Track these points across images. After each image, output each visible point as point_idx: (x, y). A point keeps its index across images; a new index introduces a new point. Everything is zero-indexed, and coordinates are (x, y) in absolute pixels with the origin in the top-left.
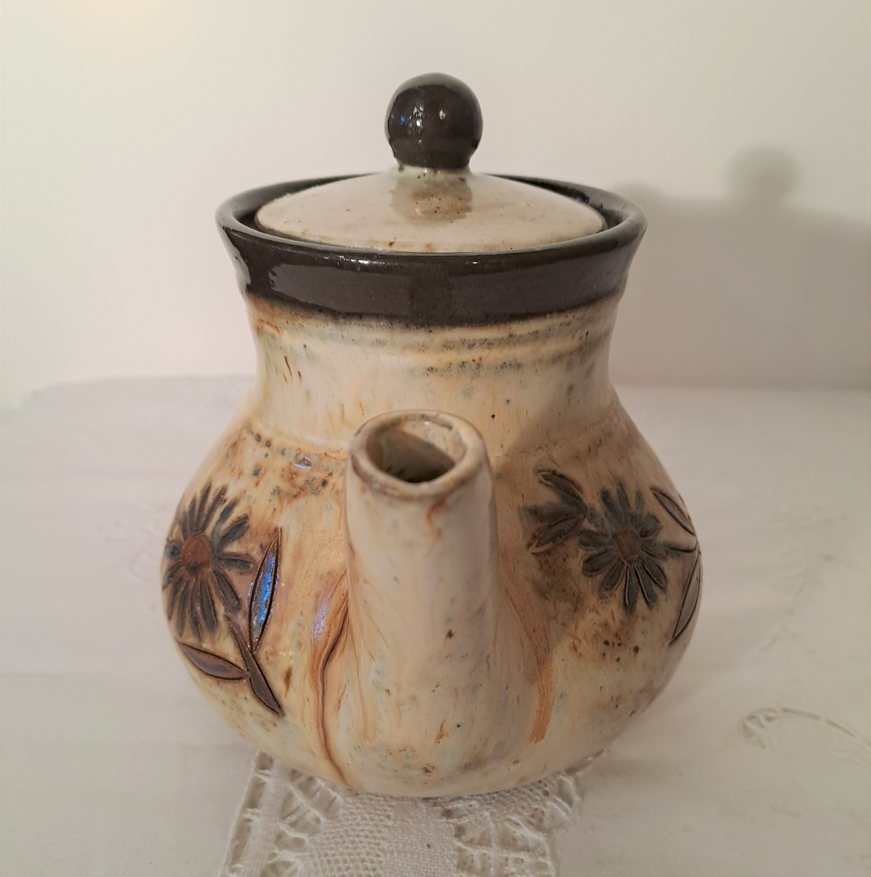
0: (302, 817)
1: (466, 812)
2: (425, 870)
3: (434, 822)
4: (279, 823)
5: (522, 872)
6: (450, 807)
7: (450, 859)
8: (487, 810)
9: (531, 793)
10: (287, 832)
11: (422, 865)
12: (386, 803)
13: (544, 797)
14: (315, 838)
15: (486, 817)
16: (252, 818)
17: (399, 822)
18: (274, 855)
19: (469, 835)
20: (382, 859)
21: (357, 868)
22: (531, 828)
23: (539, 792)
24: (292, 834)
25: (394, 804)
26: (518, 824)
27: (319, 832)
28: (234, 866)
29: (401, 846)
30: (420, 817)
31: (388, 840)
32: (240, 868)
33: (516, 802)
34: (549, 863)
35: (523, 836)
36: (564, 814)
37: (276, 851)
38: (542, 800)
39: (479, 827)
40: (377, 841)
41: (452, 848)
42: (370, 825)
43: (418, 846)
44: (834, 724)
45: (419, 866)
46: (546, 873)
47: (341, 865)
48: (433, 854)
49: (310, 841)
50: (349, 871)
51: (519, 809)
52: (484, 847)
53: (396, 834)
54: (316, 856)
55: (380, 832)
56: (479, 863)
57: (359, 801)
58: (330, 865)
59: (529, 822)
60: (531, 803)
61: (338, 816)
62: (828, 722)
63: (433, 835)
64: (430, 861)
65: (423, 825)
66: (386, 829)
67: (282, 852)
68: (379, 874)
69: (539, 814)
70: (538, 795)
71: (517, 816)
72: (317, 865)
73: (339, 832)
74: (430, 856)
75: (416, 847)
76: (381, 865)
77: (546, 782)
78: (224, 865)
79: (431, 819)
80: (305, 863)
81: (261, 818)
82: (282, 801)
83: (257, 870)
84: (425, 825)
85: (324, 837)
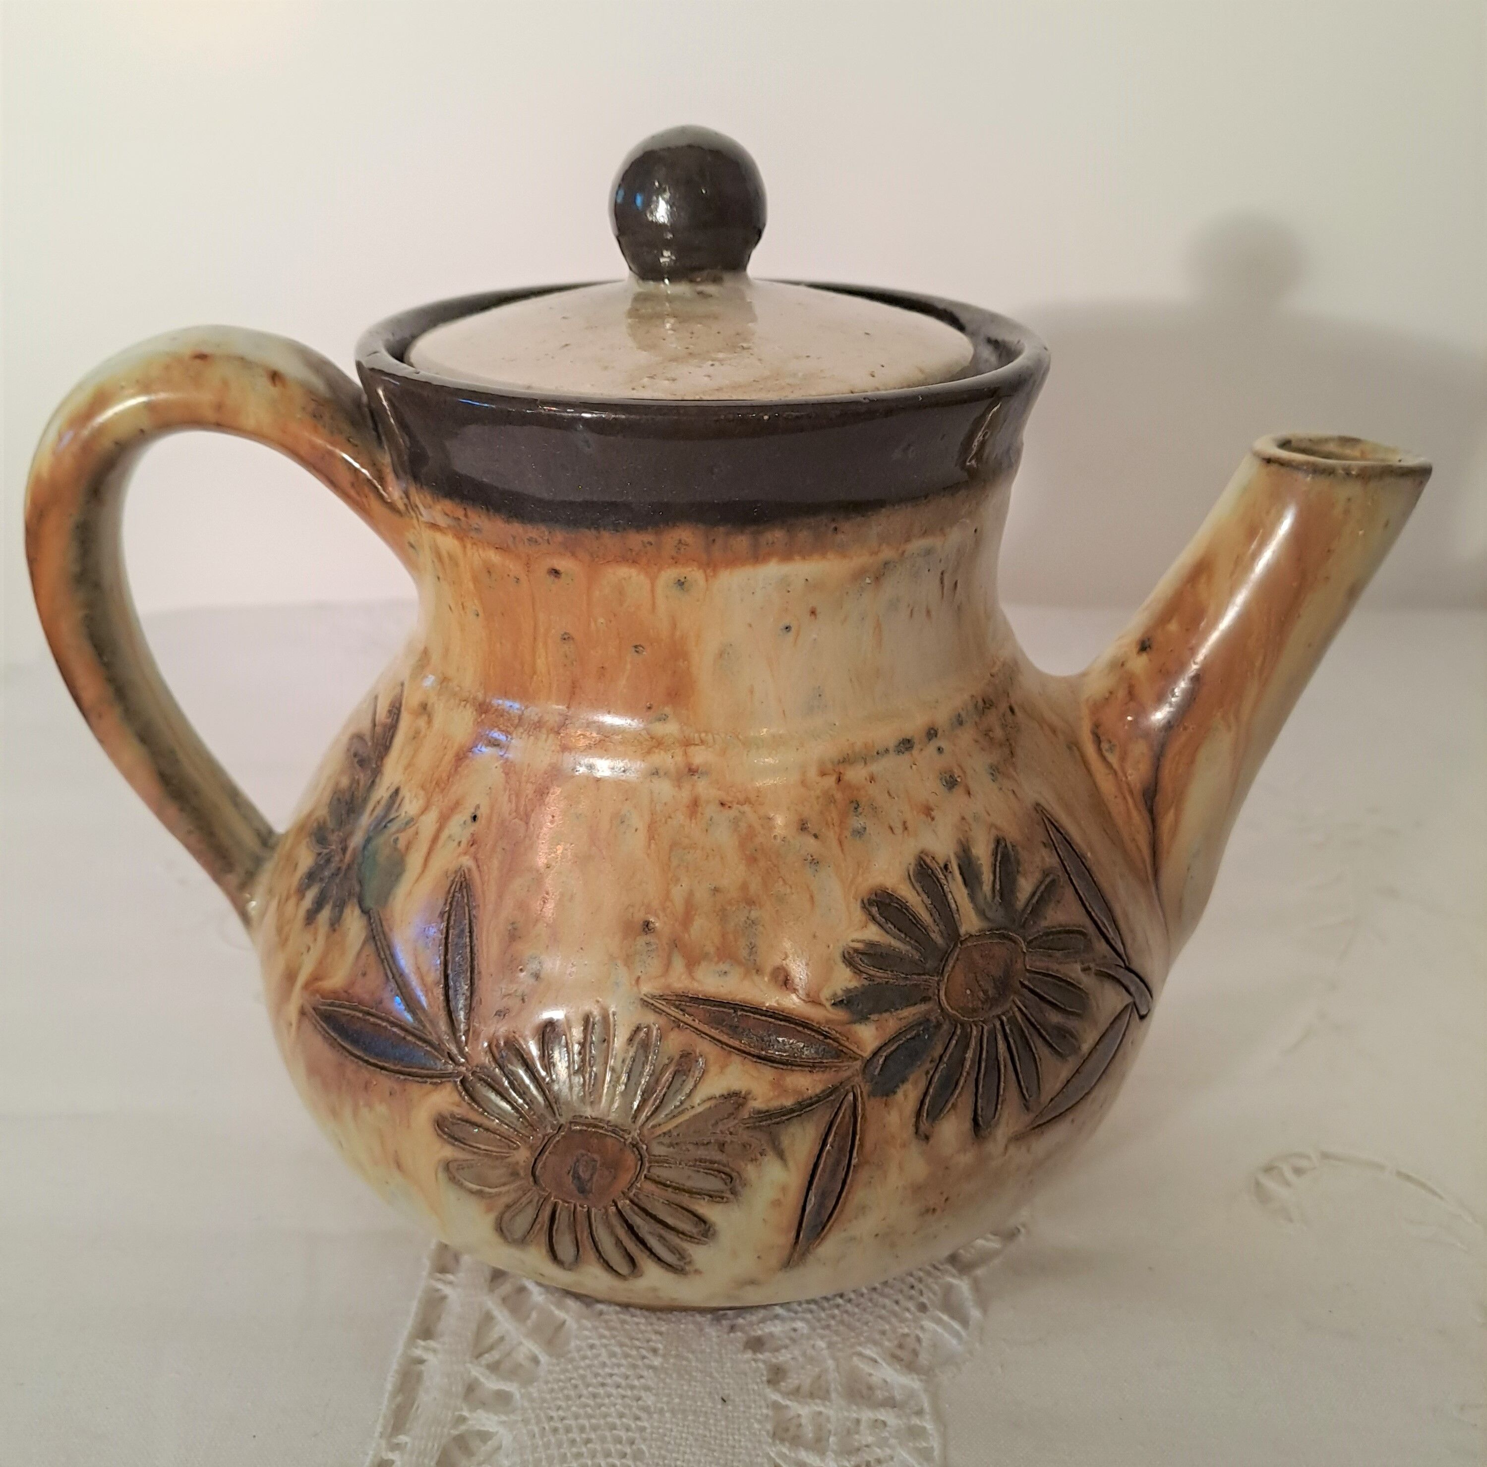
0: (509, 1354)
1: (787, 1341)
2: (717, 1442)
3: (731, 1358)
4: (469, 1365)
5: (883, 1442)
6: (759, 1333)
7: (759, 1422)
8: (822, 1337)
9: (896, 1308)
10: (482, 1379)
11: (713, 1434)
12: (649, 1328)
13: (918, 1313)
14: (531, 1389)
15: (821, 1349)
16: (425, 1356)
17: (672, 1361)
18: (463, 1419)
19: (791, 1382)
20: (646, 1424)
21: (603, 1440)
22: (899, 1366)
23: (911, 1305)
24: (492, 1384)
25: (663, 1329)
26: (876, 1361)
27: (537, 1379)
28: (394, 1440)
29: (677, 1400)
30: (708, 1350)
31: (654, 1391)
32: (406, 1443)
33: (870, 1324)
34: (929, 1426)
35: (885, 1381)
36: (954, 1342)
37: (466, 1413)
38: (916, 1320)
39: (809, 1366)
40: (635, 1392)
41: (763, 1403)
42: (622, 1365)
43: (706, 1400)
44: (1408, 1178)
45: (708, 1435)
46: (925, 1444)
47: (575, 1435)
48: (730, 1415)
49: (522, 1396)
50: (589, 1446)
51: (877, 1337)
52: (818, 1401)
53: (668, 1380)
54: (533, 1421)
55: (642, 1377)
56: (810, 1428)
57: (603, 1324)
58: (558, 1436)
59: (894, 1356)
60: (897, 1324)
61: (569, 1352)
62: (1399, 1174)
63: (731, 1381)
64: (727, 1427)
65: (713, 1364)
66: (650, 1371)
67: (475, 1415)
68: (641, 1452)
69: (911, 1342)
70: (908, 1310)
71: (874, 1349)
72: (534, 1436)
73: (571, 1379)
74: (727, 1417)
75: (703, 1402)
76: (643, 1434)
77: (921, 1287)
78: (379, 1437)
79: (727, 1354)
80: (515, 1432)
81: (440, 1355)
82: (474, 1326)
83: (433, 1446)
84: (716, 1365)
85: (545, 1387)
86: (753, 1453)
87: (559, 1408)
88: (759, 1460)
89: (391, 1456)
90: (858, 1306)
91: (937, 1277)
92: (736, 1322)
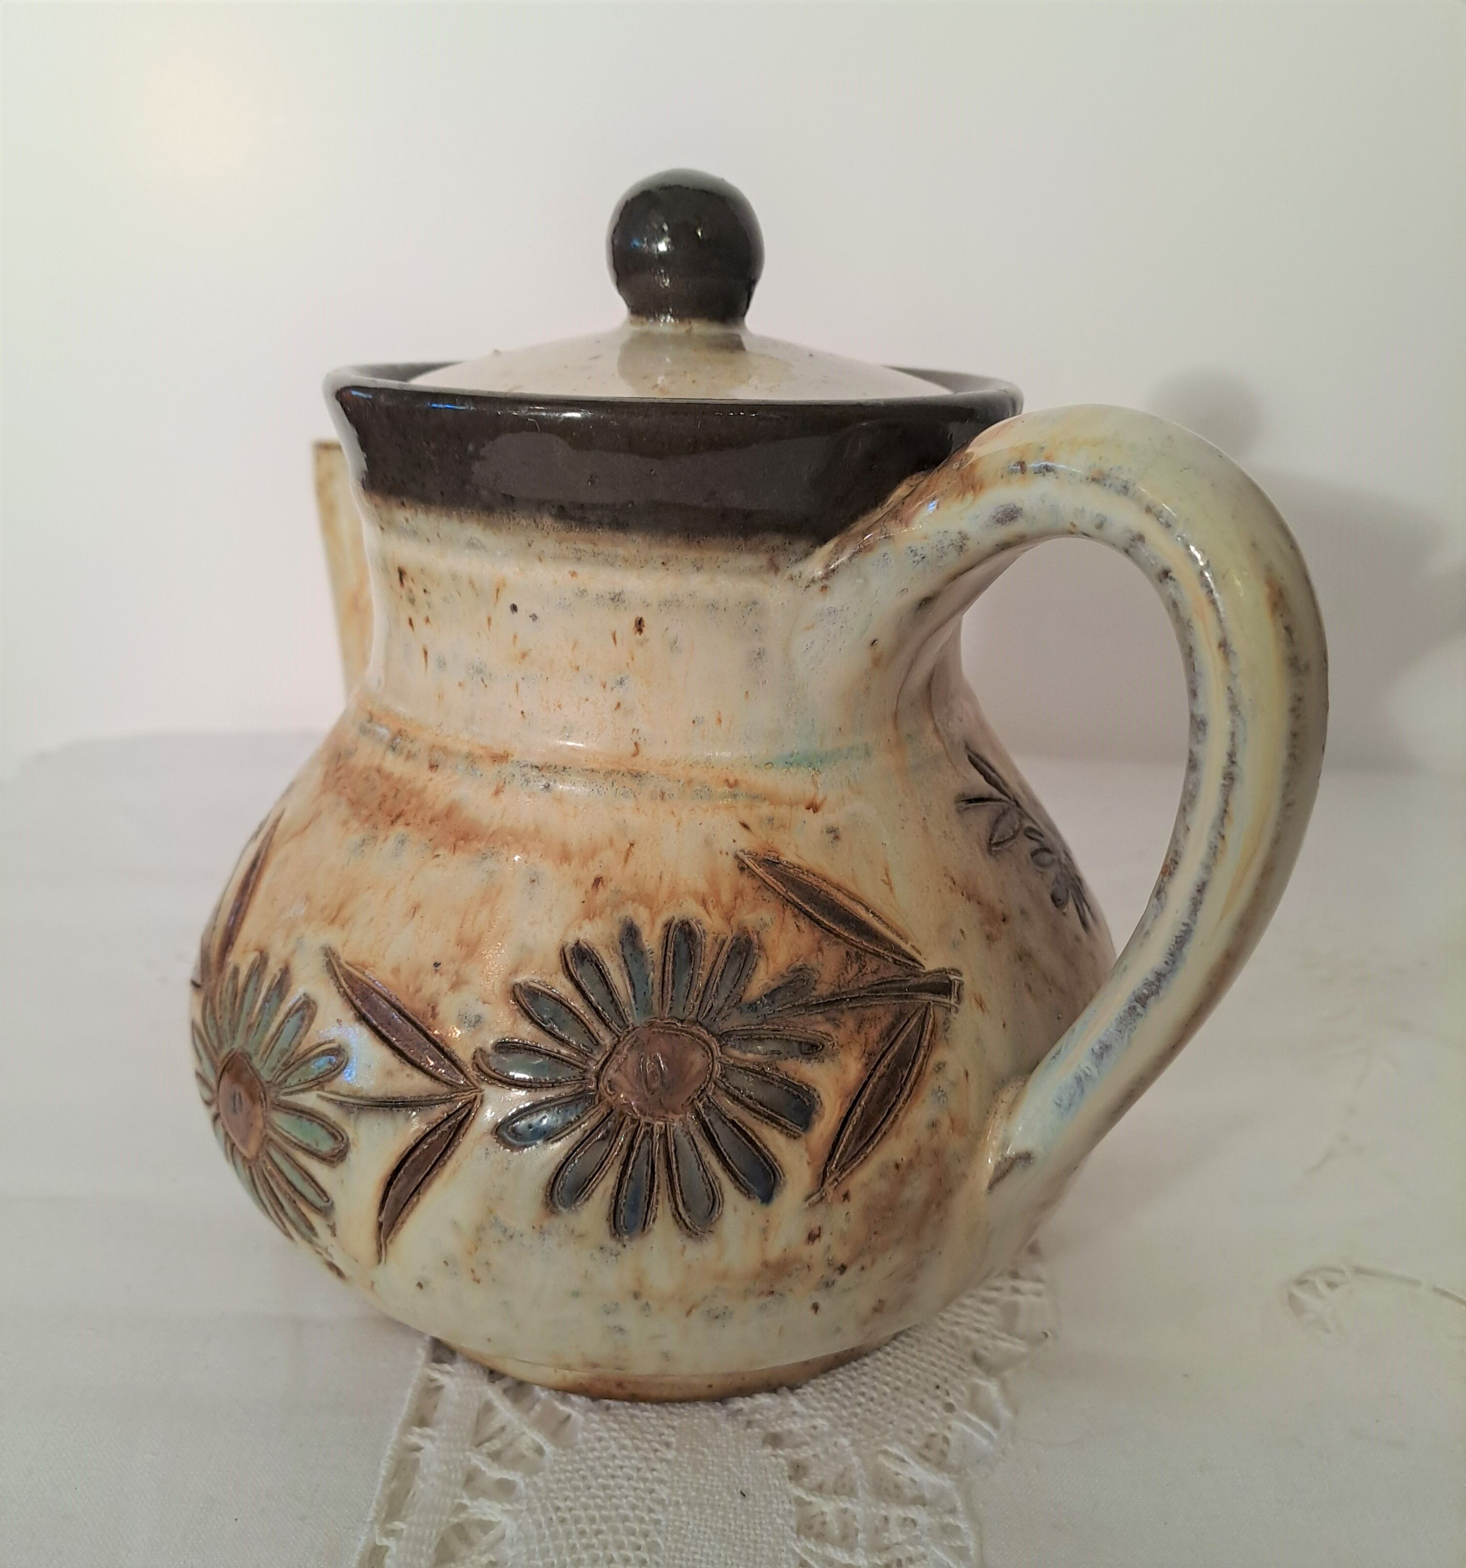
0: (510, 1444)
1: (808, 1439)
2: (738, 1536)
3: (750, 1454)
4: (468, 1453)
5: (915, 1541)
6: (778, 1429)
7: (782, 1517)
8: (845, 1435)
9: (922, 1408)
10: (483, 1468)
11: (732, 1528)
12: (661, 1422)
13: (944, 1413)
14: (536, 1479)
15: (844, 1447)
16: (421, 1443)
17: (686, 1454)
18: (462, 1507)
19: (815, 1476)
20: (660, 1517)
21: (615, 1531)
22: (927, 1465)
23: (938, 1406)
24: (494, 1473)
25: (676, 1423)
26: (903, 1460)
27: (543, 1470)
28: (389, 1526)
29: (693, 1494)
30: (724, 1445)
31: (668, 1484)
32: (402, 1530)
33: (895, 1423)
34: (963, 1526)
35: (912, 1480)
36: (985, 1442)
37: (466, 1501)
38: (943, 1420)
39: (833, 1463)
40: (648, 1484)
41: (785, 1498)
42: (633, 1458)
43: (724, 1494)
44: (1445, 1294)
45: (727, 1529)
46: (959, 1543)
47: (585, 1526)
48: (750, 1509)
49: (527, 1486)
50: (600, 1537)
51: (903, 1435)
52: (844, 1497)
53: (683, 1474)
54: (539, 1511)
55: (654, 1470)
56: (835, 1525)
57: (612, 1419)
58: (566, 1526)
59: (921, 1456)
60: (923, 1423)
62: (1436, 1290)
63: (751, 1477)
64: (747, 1522)
65: (730, 1459)
66: (664, 1463)
67: (476, 1503)
68: (656, 1544)
69: (939, 1443)
70: (934, 1410)
71: (901, 1447)
72: (541, 1526)
73: (578, 1471)
74: (747, 1511)
75: (720, 1495)
76: (657, 1526)
77: (947, 1387)
78: (372, 1523)
79: (745, 1450)
80: (520, 1521)
81: (437, 1444)
82: (474, 1415)
83: (431, 1534)
84: (734, 1460)
85: (551, 1478)
86: (777, 1548)
87: (566, 1498)
88: (784, 1555)
89: (385, 1542)
90: (881, 1404)
91: (963, 1378)
92: (752, 1418)
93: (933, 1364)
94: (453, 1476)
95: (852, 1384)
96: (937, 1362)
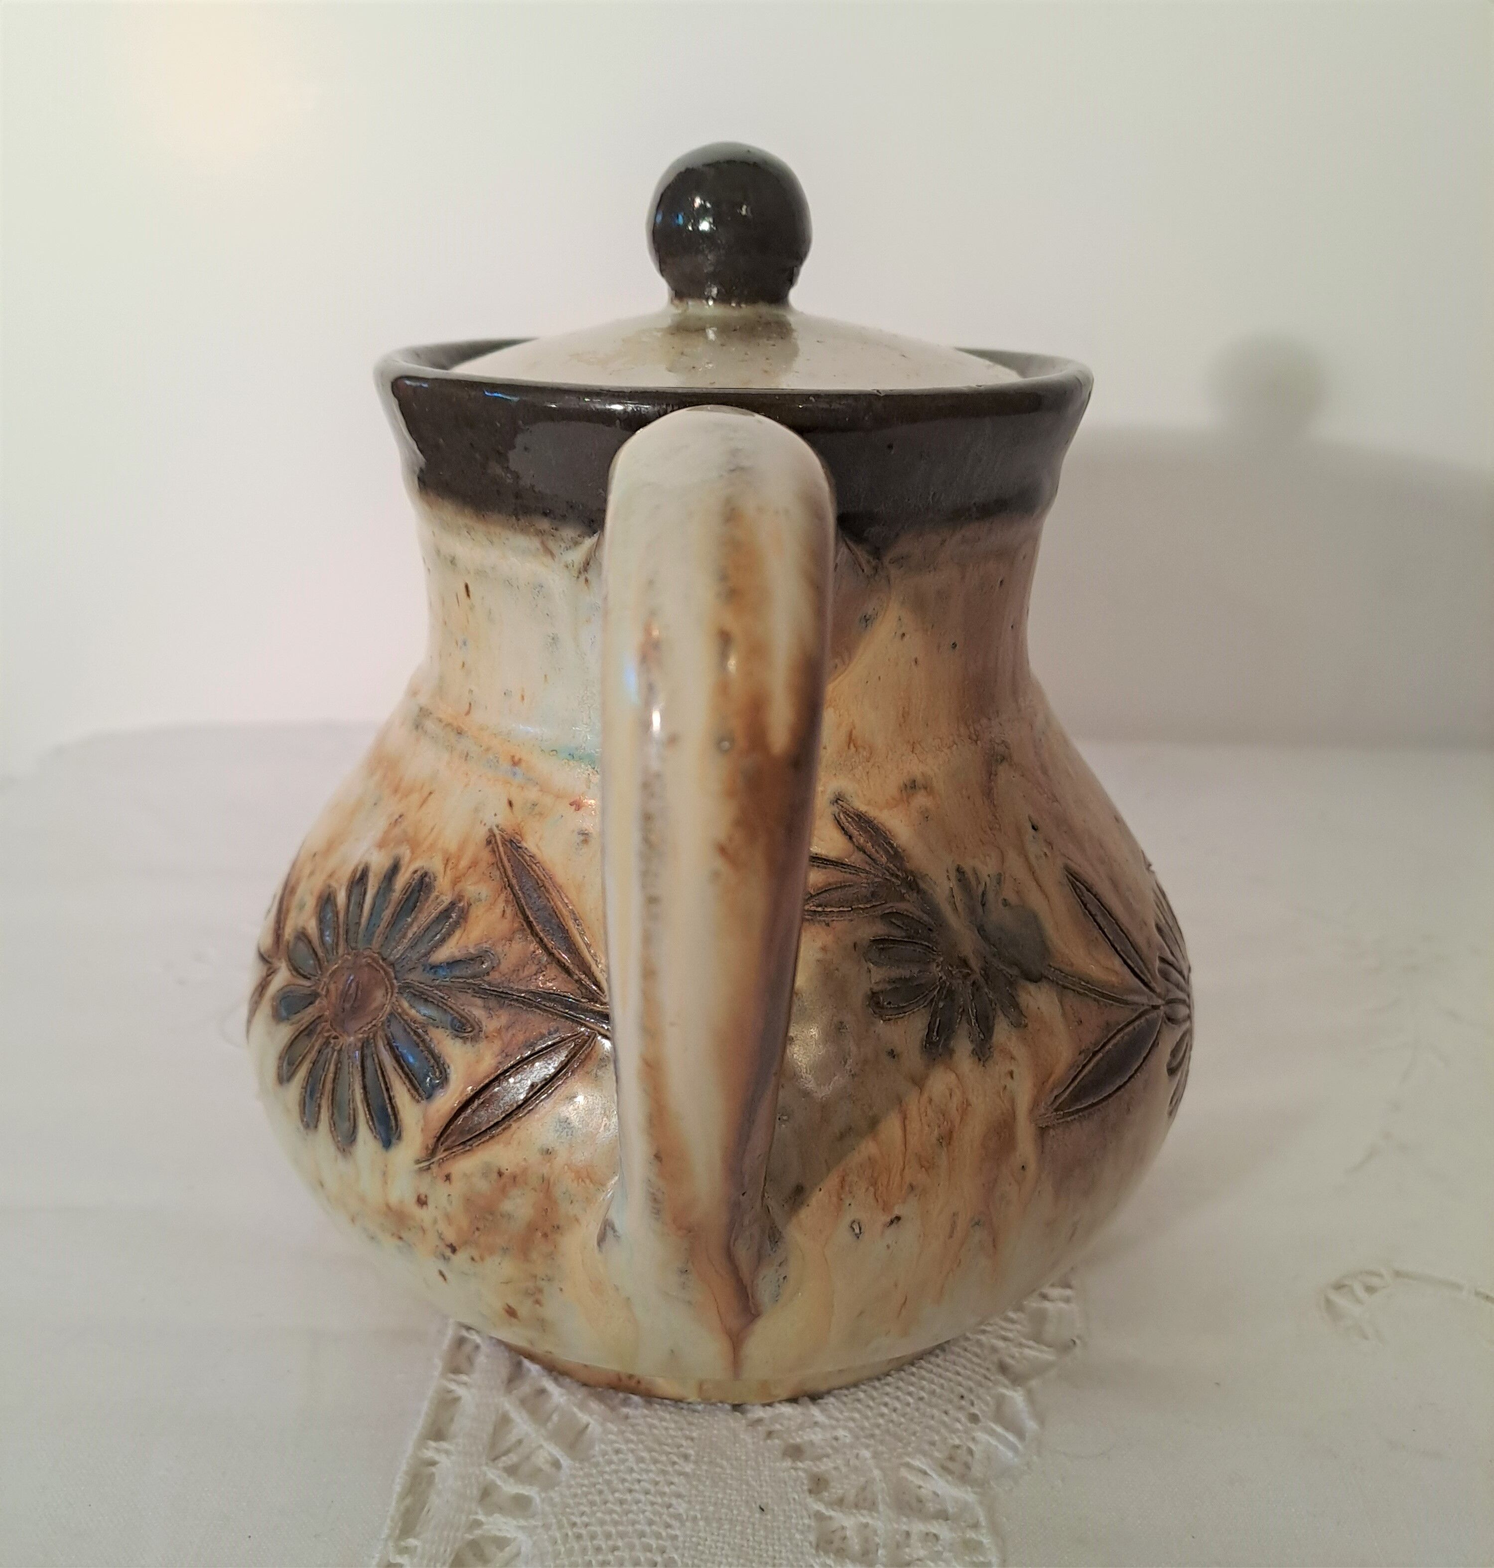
0: (528, 1458)
1: (830, 1451)
2: (756, 1552)
3: (770, 1467)
4: (484, 1468)
5: (936, 1557)
6: (798, 1440)
7: (802, 1532)
8: (867, 1447)
9: (946, 1418)
10: (499, 1482)
11: (751, 1544)
12: (680, 1433)
13: (969, 1425)
14: (552, 1494)
15: (866, 1459)
16: (437, 1457)
17: (705, 1467)
18: (478, 1524)
19: (836, 1490)
20: (678, 1532)
21: (632, 1547)
22: (950, 1478)
23: (962, 1416)
24: (510, 1488)
25: (695, 1435)
26: (925, 1473)
27: (558, 1484)
28: (403, 1544)
29: (711, 1508)
30: (743, 1458)
31: (686, 1499)
32: (416, 1547)
33: (918, 1435)
34: (986, 1541)
35: (936, 1494)
36: (1010, 1454)
37: (481, 1517)
38: (967, 1431)
39: (854, 1477)
40: (666, 1499)
41: (805, 1513)
42: (651, 1471)
43: (743, 1509)
44: (1488, 1298)
45: (746, 1545)
46: (982, 1559)
47: (601, 1542)
48: (770, 1524)
49: (543, 1500)
50: (616, 1553)
51: (926, 1447)
52: (865, 1512)
53: (701, 1488)
54: (554, 1527)
55: (672, 1483)
56: (856, 1541)
57: (630, 1429)
58: (582, 1543)
59: (945, 1468)
60: (947, 1435)
61: (594, 1456)
62: (1477, 1294)
63: (770, 1490)
64: (766, 1537)
65: (749, 1472)
66: (682, 1477)
67: (491, 1519)
68: (673, 1560)
69: (962, 1454)
70: (958, 1420)
71: (923, 1459)
72: (556, 1543)
73: (594, 1485)
74: (766, 1527)
75: (738, 1510)
76: (675, 1542)
77: (972, 1397)
78: (386, 1540)
79: (764, 1462)
80: (535, 1538)
81: (453, 1458)
82: (490, 1428)
83: (445, 1551)
84: (753, 1473)
85: (568, 1493)
87: (583, 1514)
89: (399, 1560)
90: (904, 1415)
91: (988, 1388)
92: (772, 1428)
93: (958, 1374)
94: (468, 1492)
95: (875, 1394)
96: (962, 1371)
